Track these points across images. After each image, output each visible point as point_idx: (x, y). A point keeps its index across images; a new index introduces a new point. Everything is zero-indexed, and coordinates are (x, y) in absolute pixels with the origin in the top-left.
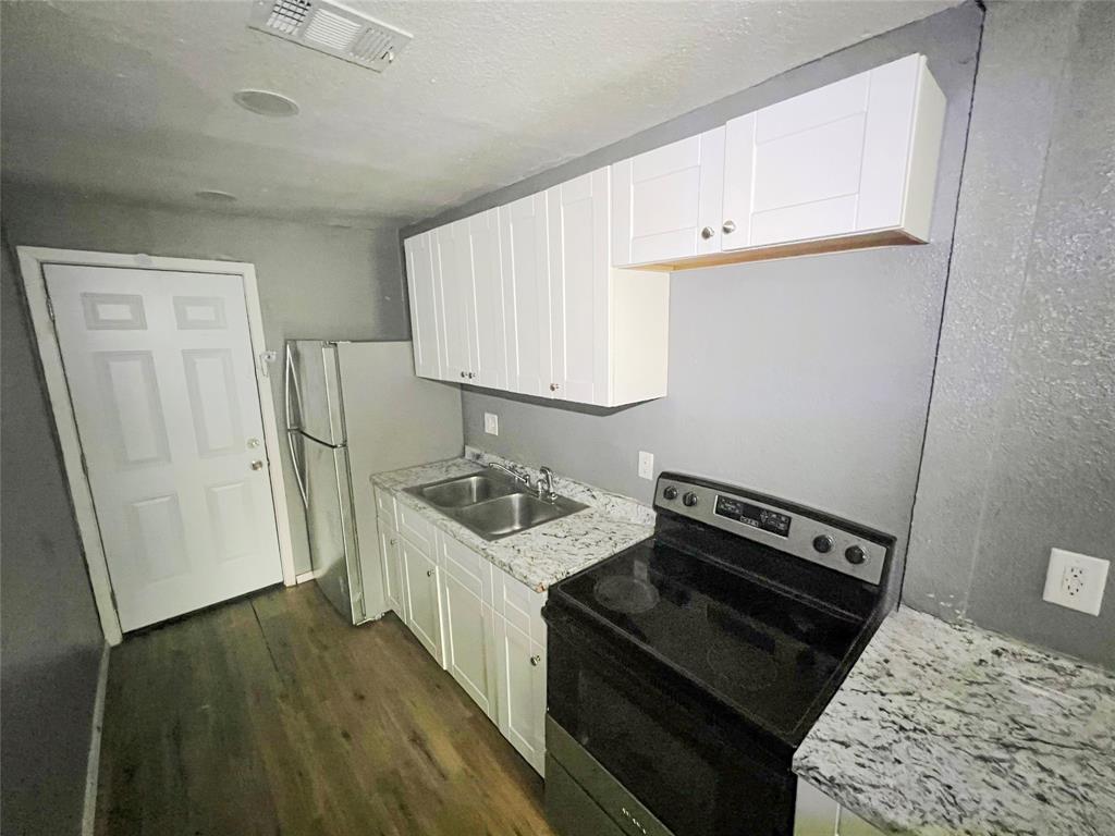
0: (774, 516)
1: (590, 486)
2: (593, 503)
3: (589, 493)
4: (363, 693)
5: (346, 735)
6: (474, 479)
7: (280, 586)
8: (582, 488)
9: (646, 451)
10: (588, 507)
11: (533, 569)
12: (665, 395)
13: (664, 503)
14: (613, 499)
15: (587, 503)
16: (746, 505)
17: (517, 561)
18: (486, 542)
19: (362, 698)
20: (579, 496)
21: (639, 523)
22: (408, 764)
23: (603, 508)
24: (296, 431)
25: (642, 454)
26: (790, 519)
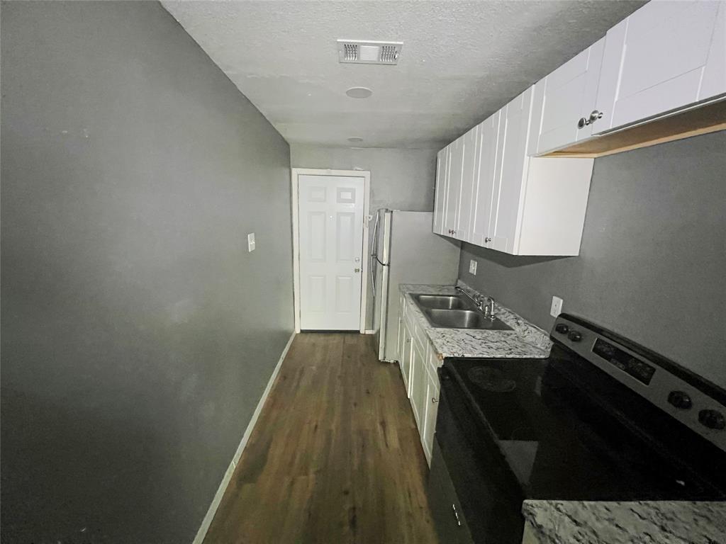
0: (640, 364)
1: (518, 316)
2: (517, 329)
3: (515, 321)
4: (370, 391)
5: (355, 405)
6: (451, 298)
7: (358, 332)
8: (512, 316)
9: (558, 296)
10: (513, 330)
11: (444, 346)
12: (577, 255)
13: (558, 336)
14: (530, 328)
15: (514, 328)
16: (618, 349)
17: (438, 340)
18: (430, 327)
19: (368, 393)
20: (510, 322)
21: (542, 348)
22: (374, 431)
23: (522, 333)
24: (375, 256)
25: (555, 299)
26: (654, 370)
